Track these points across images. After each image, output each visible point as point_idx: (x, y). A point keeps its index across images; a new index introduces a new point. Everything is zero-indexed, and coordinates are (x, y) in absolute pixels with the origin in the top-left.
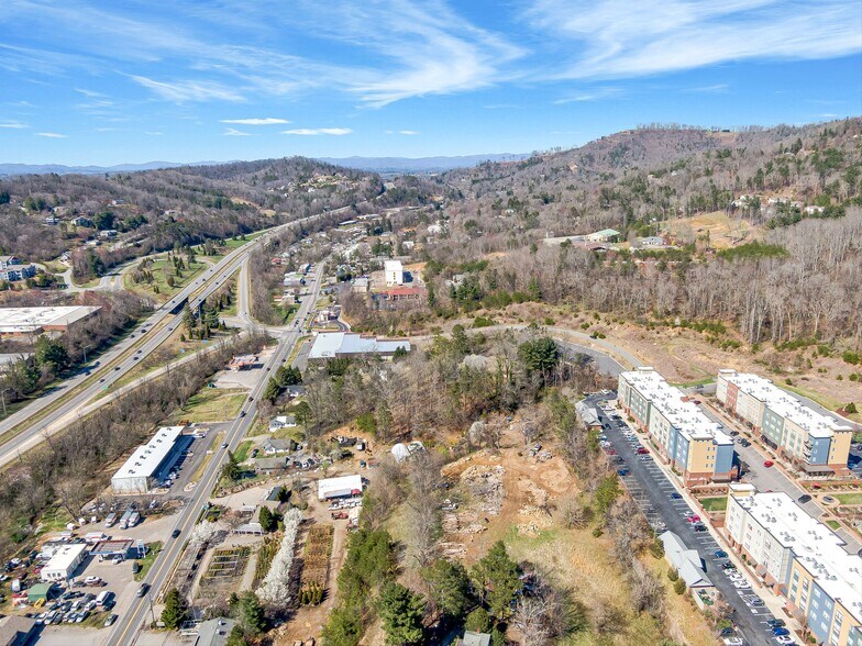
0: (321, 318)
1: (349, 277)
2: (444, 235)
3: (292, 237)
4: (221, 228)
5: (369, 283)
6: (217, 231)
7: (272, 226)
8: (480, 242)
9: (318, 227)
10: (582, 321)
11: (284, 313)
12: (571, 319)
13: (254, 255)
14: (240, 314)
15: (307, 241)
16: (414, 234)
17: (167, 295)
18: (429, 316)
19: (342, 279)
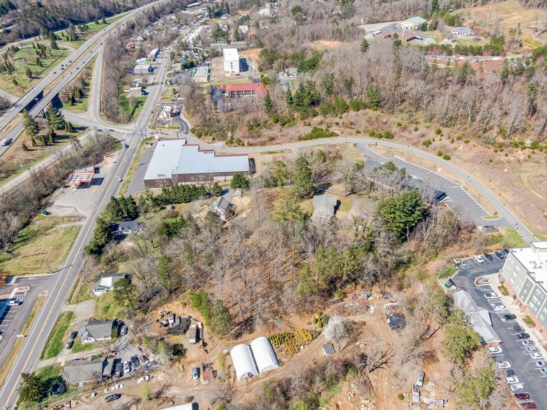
0: (163, 115)
1: (192, 65)
2: (274, 20)
3: (145, 21)
4: (85, 12)
5: (209, 71)
6: (82, 15)
7: (131, 9)
8: (306, 30)
9: (168, 9)
10: (423, 135)
11: (131, 107)
12: (410, 132)
13: (109, 41)
14: (91, 108)
15: (159, 23)
16: (248, 18)
17: (25, 88)
18: (266, 122)
19: (185, 67)
